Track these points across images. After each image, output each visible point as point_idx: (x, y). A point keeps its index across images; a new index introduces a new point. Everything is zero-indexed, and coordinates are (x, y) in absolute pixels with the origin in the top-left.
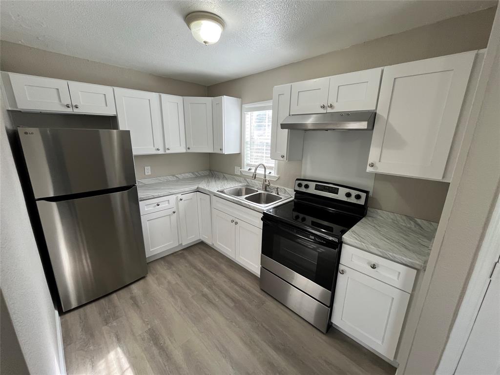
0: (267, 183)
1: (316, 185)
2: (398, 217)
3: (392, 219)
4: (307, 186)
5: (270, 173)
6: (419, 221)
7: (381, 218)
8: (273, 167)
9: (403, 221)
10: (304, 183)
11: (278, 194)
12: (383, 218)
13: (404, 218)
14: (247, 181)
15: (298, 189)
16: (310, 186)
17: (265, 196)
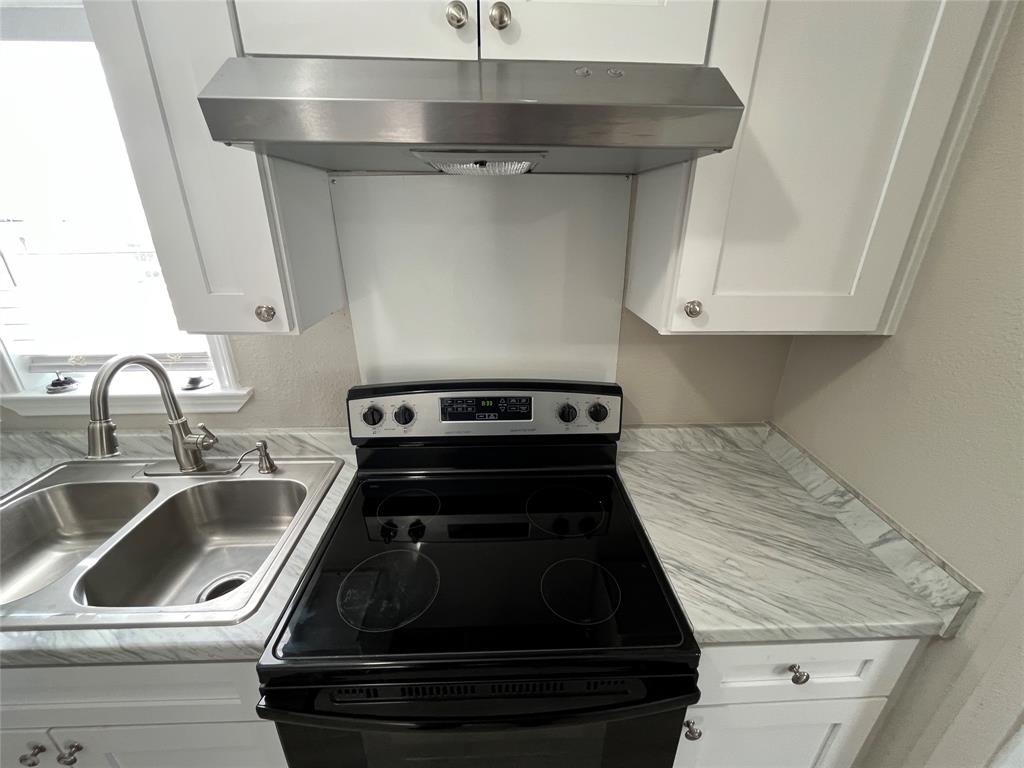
0: (197, 437)
1: (442, 400)
2: (687, 435)
3: (674, 445)
4: (405, 415)
5: (195, 383)
6: (730, 431)
7: (647, 450)
8: (204, 356)
9: (696, 443)
10: (390, 404)
11: (273, 469)
12: (652, 448)
13: (700, 432)
14: (66, 445)
15: (365, 431)
16: (416, 410)
17: (210, 499)
